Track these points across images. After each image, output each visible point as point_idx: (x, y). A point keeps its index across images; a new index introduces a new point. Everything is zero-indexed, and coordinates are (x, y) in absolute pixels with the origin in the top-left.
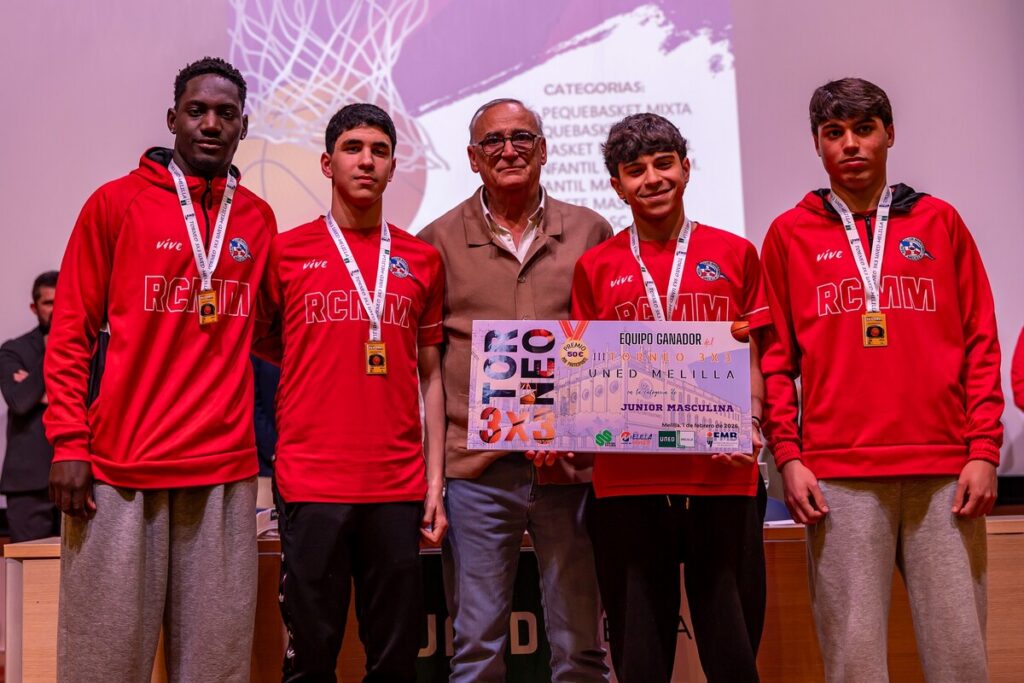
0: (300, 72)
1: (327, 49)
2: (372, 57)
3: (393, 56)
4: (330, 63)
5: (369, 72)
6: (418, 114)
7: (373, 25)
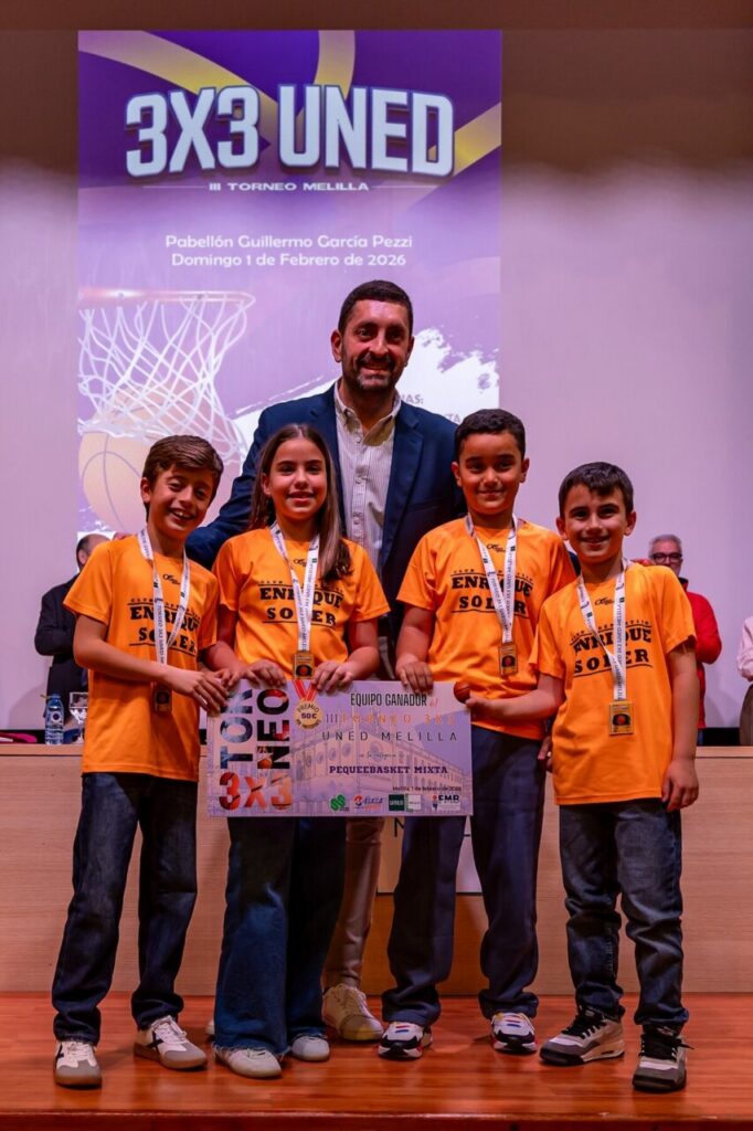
0: (139, 378)
1: (161, 358)
2: (199, 366)
3: (215, 366)
4: (163, 370)
5: (195, 379)
6: (235, 417)
7: (200, 338)
